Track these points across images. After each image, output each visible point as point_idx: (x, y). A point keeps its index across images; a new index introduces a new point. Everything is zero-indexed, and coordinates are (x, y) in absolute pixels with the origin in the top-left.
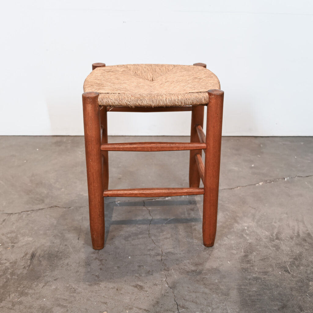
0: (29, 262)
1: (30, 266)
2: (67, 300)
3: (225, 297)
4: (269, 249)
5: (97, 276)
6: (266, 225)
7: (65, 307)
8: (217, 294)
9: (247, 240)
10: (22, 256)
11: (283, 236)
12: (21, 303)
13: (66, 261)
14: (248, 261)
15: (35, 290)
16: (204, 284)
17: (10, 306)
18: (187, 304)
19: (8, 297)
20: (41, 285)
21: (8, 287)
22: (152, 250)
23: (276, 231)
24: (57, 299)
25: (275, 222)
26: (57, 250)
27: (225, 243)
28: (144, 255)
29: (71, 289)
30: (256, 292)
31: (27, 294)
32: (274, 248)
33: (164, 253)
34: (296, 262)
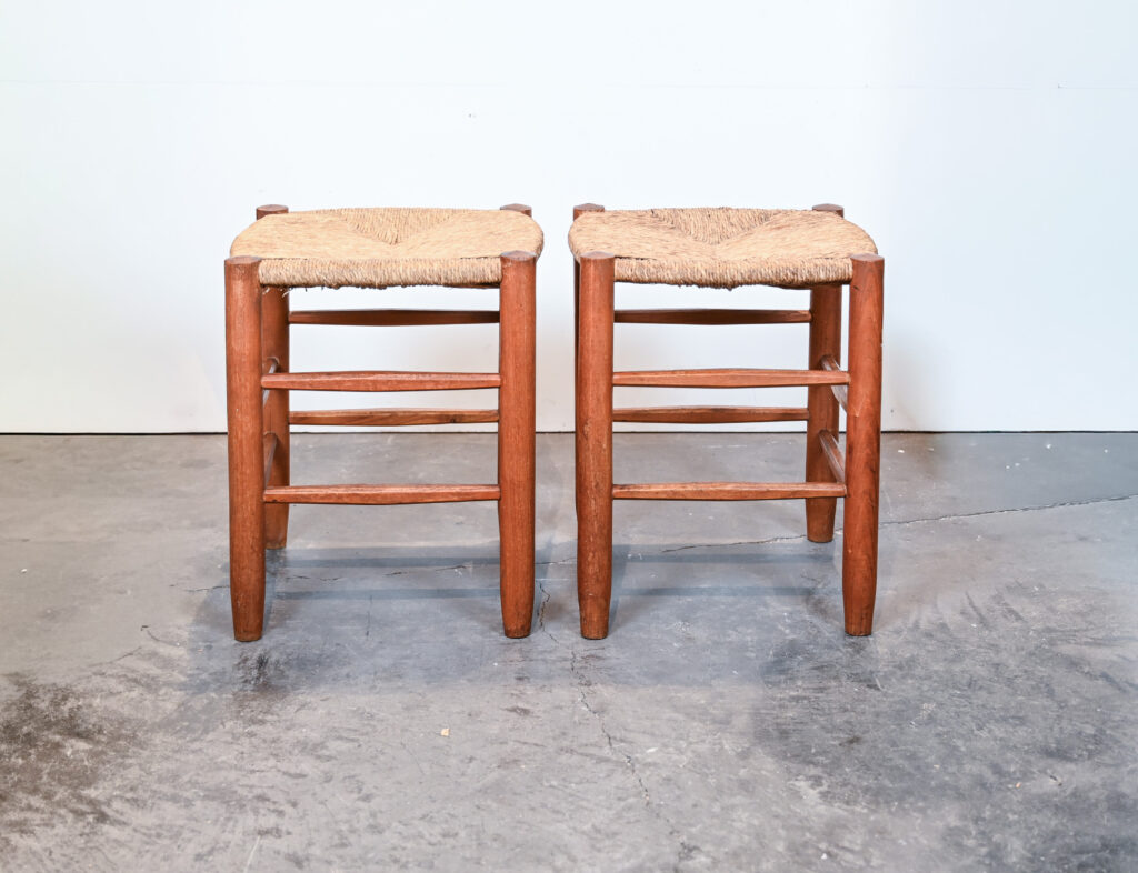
0: (255, 673)
1: (258, 678)
2: (355, 730)
3: (718, 726)
5: (420, 694)
7: (353, 740)
8: (702, 721)
9: (786, 635)
12: (251, 735)
13: (345, 670)
14: (783, 670)
15: (278, 715)
16: (674, 706)
17: (229, 739)
18: (631, 736)
19: (221, 727)
20: (292, 709)
21: (217, 712)
22: (551, 652)
24: (334, 729)
26: (318, 652)
27: (728, 639)
29: (363, 713)
30: (793, 718)
31: (262, 722)
32: (850, 649)
33: (578, 658)
34: (899, 673)
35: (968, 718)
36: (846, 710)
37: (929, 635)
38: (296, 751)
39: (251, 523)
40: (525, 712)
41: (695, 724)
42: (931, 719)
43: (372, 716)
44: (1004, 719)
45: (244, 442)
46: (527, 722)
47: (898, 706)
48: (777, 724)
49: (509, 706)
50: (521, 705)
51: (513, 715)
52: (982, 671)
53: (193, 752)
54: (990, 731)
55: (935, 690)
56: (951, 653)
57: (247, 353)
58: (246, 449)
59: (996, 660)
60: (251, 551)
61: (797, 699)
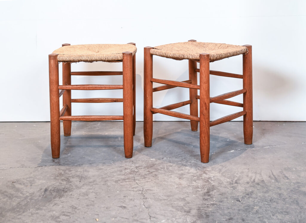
0: (43, 193)
1: (44, 195)
2: (70, 213)
3: (186, 213)
4: (228, 188)
5: (92, 201)
6: (229, 175)
7: (68, 216)
8: (181, 211)
9: (211, 183)
10: (38, 190)
11: (241, 182)
12: (37, 213)
13: (71, 193)
14: (209, 195)
15: (47, 207)
16: (172, 206)
17: (30, 215)
18: (157, 216)
19: (29, 211)
20: (52, 205)
21: (29, 206)
22: (136, 188)
23: (236, 179)
24: (63, 212)
25: (237, 174)
26: (64, 187)
27: (193, 185)
28: (129, 191)
29: (73, 207)
30: (211, 211)
31: (41, 209)
32: (232, 188)
33: (144, 190)
34: (247, 196)
35: (269, 212)
36: (229, 209)
37: (258, 184)
38: (50, 219)
40: (125, 207)
41: (179, 212)
42: (257, 212)
43: (76, 208)
44: (282, 212)
46: (124, 211)
47: (246, 208)
48: (206, 213)
49: (120, 206)
50: (124, 205)
51: (121, 208)
52: (275, 196)
53: (18, 219)
54: (277, 217)
55: (259, 202)
56: (265, 190)
59: (280, 192)
61: (213, 204)
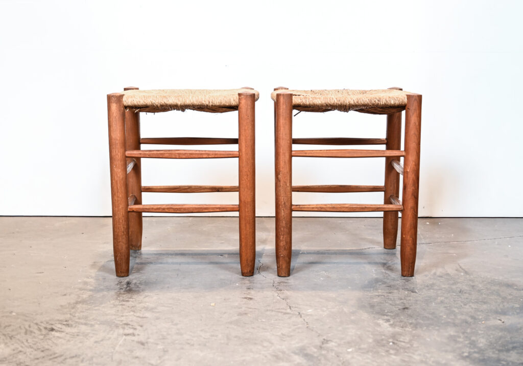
0: (125, 286)
1: (126, 288)
2: (171, 304)
7: (170, 307)
8: (333, 302)
9: (373, 276)
12: (122, 305)
13: (167, 286)
14: (372, 287)
15: (135, 299)
16: (321, 297)
17: (112, 306)
18: (300, 306)
20: (142, 297)
22: (263, 281)
24: (161, 303)
27: (346, 277)
29: (175, 299)
31: (128, 301)
32: (403, 281)
33: (276, 282)
34: (427, 288)
35: (459, 302)
36: (401, 299)
37: (441, 277)
38: (143, 310)
39: (122, 221)
40: (251, 299)
41: (331, 303)
42: (442, 302)
43: (179, 300)
44: (477, 302)
45: (118, 182)
46: (251, 302)
47: (426, 298)
48: (370, 303)
49: (243, 297)
50: (248, 296)
51: (245, 300)
52: (465, 288)
53: (95, 310)
54: (470, 306)
55: (444, 293)
56: (452, 282)
57: (119, 139)
58: (119, 185)
59: (473, 284)
60: (122, 234)
61: (379, 296)
